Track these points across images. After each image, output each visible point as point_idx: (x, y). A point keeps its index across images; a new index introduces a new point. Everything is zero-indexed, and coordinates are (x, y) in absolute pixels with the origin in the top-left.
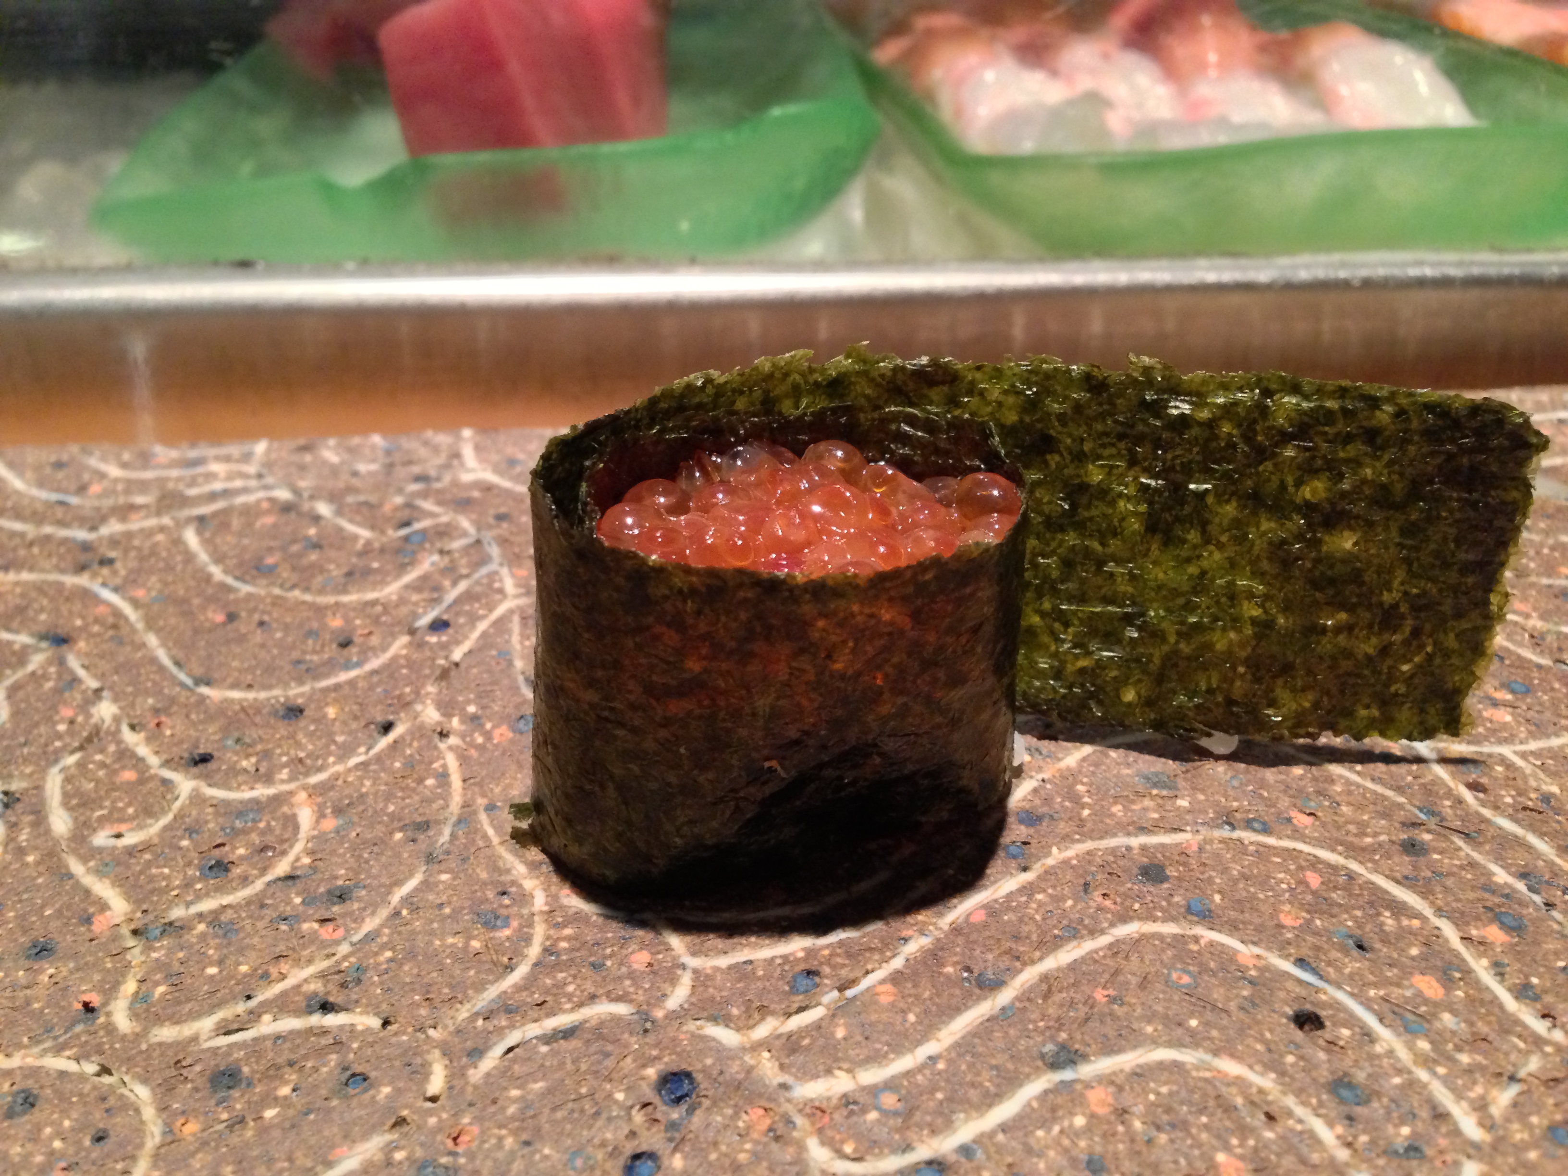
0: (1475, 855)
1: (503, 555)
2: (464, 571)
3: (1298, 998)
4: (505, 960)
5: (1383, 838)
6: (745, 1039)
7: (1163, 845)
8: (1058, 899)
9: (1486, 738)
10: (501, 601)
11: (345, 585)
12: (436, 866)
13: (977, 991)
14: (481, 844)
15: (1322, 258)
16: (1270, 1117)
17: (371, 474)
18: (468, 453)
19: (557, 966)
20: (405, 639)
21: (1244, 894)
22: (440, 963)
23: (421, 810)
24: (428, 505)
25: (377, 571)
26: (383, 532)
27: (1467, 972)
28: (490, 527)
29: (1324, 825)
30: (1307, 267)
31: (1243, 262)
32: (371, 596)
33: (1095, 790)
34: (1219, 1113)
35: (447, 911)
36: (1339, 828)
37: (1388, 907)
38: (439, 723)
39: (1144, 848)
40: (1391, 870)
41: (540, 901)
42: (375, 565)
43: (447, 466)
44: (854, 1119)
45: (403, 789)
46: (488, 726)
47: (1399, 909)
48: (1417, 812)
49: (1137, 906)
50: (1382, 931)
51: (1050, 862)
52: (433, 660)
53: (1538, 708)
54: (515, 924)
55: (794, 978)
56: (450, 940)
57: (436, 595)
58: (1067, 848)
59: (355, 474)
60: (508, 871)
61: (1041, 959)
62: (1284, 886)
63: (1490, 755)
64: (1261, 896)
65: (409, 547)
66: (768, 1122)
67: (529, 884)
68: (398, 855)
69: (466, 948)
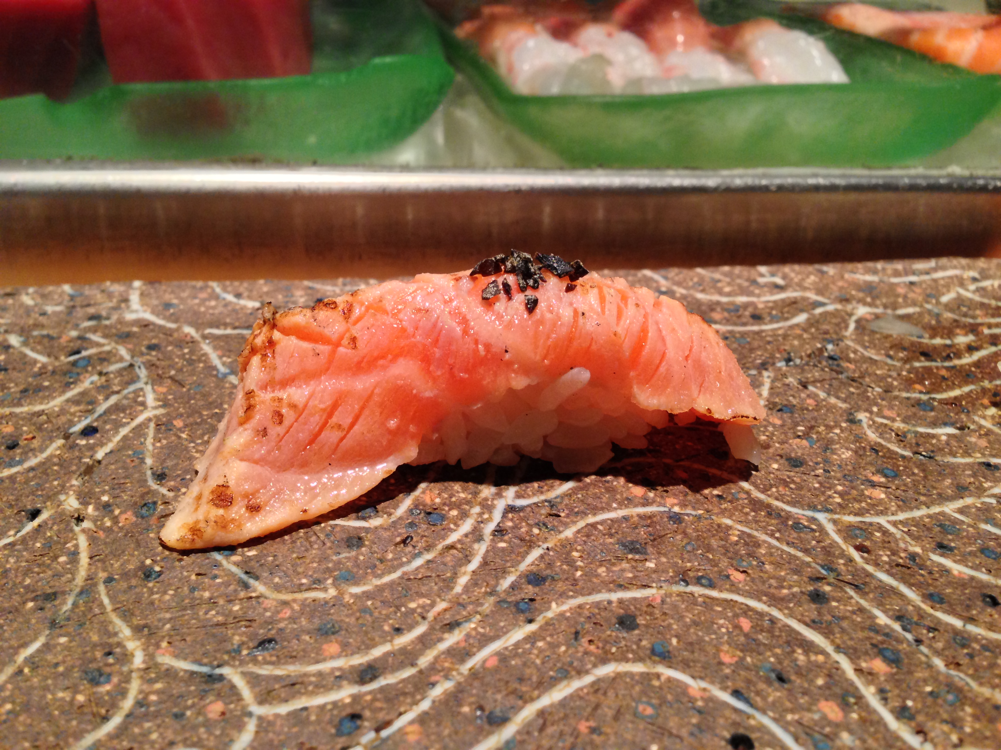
0: (863, 602)
1: (148, 377)
2: (116, 388)
3: (734, 724)
4: (103, 711)
5: (795, 589)
7: (635, 599)
8: (553, 646)
9: (868, 511)
10: (142, 411)
11: (20, 399)
12: (58, 631)
13: (487, 727)
14: (97, 611)
15: (751, 171)
17: (55, 313)
18: (134, 298)
19: (146, 716)
20: (61, 442)
21: (694, 637)
22: (50, 715)
23: (52, 583)
24: (95, 338)
25: (47, 387)
26: (57, 358)
27: (860, 698)
28: (142, 354)
29: (753, 580)
30: (741, 177)
31: (698, 173)
32: (38, 408)
33: (587, 555)
35: (61, 669)
36: (764, 582)
37: (801, 646)
38: (77, 510)
39: (621, 602)
40: (802, 615)
41: (138, 660)
42: (46, 384)
43: (116, 308)
45: (39, 565)
46: (117, 512)
47: (808, 646)
48: (820, 568)
49: (614, 650)
50: (796, 665)
51: (550, 614)
52: (80, 458)
53: (903, 488)
55: (341, 721)
56: (60, 695)
57: (90, 407)
58: (563, 603)
59: (44, 314)
60: (116, 634)
61: (539, 697)
62: (724, 630)
63: (871, 524)
64: (707, 639)
65: (75, 370)
67: (131, 645)
68: (28, 621)
69: (72, 702)
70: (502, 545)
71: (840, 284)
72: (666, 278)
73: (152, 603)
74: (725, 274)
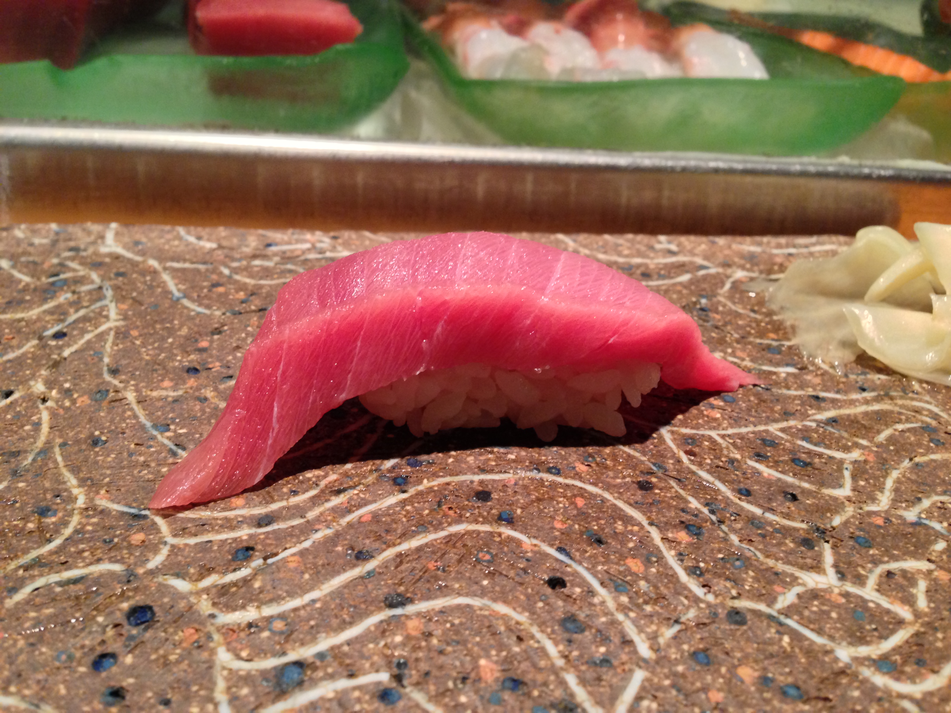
0: (682, 492)
1: (114, 296)
2: (85, 304)
3: (553, 570)
4: (48, 536)
5: (628, 479)
6: (194, 587)
7: (494, 481)
8: (419, 510)
9: (703, 426)
10: (105, 323)
11: (5, 309)
12: (18, 478)
13: (354, 561)
14: (51, 466)
16: (520, 639)
17: (41, 245)
18: (110, 236)
19: (81, 540)
20: (35, 342)
23: (17, 445)
24: (73, 265)
25: (28, 301)
26: (39, 279)
27: (661, 558)
28: (110, 279)
29: (594, 472)
32: (19, 315)
34: (488, 636)
35: (19, 505)
36: (603, 473)
37: (621, 519)
38: (43, 393)
39: (481, 482)
40: (629, 499)
41: (81, 502)
42: (28, 298)
43: (94, 243)
44: (253, 636)
45: (8, 431)
46: (75, 396)
47: (627, 520)
48: (652, 466)
49: (468, 515)
50: (615, 532)
51: (420, 488)
52: (49, 355)
53: (737, 411)
54: (60, 514)
55: (237, 551)
56: (16, 523)
57: (62, 317)
58: (433, 480)
59: (32, 245)
60: (65, 483)
61: (400, 544)
62: (561, 505)
63: (703, 436)
64: (546, 511)
65: (53, 288)
66: (196, 637)
67: (75, 491)
69: (24, 528)
70: (391, 436)
71: (727, 252)
72: (575, 241)
73: (96, 462)
74: (628, 241)
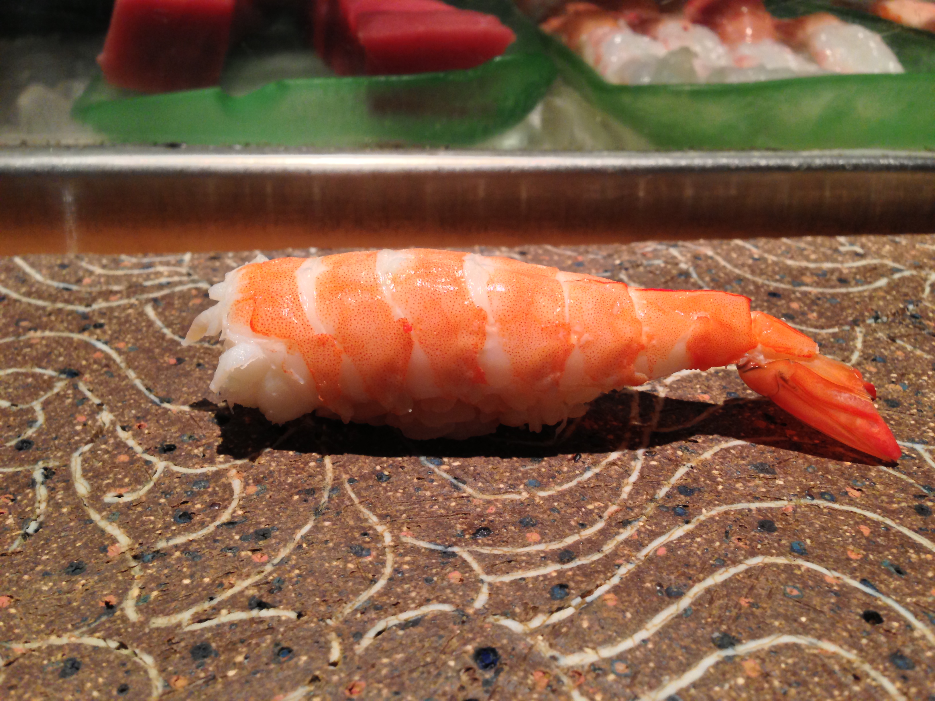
3: (865, 604)
4: (370, 576)
5: (903, 504)
6: (526, 628)
7: (771, 508)
8: (711, 542)
12: (321, 517)
13: (667, 599)
14: (348, 503)
15: (827, 152)
16: (857, 678)
19: (403, 580)
21: (824, 539)
22: (330, 577)
23: (308, 482)
29: (867, 496)
30: (820, 157)
31: (780, 154)
33: (724, 473)
34: (825, 676)
35: (331, 545)
36: (877, 498)
37: (912, 547)
39: (759, 510)
40: (912, 524)
41: (388, 539)
44: (600, 679)
45: (295, 468)
47: (919, 548)
48: (922, 488)
49: (759, 546)
50: (910, 562)
51: (702, 518)
54: (374, 553)
55: (553, 589)
56: (335, 563)
58: (711, 510)
60: (366, 520)
61: (704, 579)
64: (835, 540)
66: (545, 681)
67: (380, 528)
68: (296, 510)
69: (345, 568)
70: (654, 463)
71: (913, 253)
72: (757, 247)
73: (388, 498)
74: (810, 244)
